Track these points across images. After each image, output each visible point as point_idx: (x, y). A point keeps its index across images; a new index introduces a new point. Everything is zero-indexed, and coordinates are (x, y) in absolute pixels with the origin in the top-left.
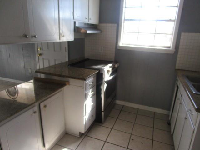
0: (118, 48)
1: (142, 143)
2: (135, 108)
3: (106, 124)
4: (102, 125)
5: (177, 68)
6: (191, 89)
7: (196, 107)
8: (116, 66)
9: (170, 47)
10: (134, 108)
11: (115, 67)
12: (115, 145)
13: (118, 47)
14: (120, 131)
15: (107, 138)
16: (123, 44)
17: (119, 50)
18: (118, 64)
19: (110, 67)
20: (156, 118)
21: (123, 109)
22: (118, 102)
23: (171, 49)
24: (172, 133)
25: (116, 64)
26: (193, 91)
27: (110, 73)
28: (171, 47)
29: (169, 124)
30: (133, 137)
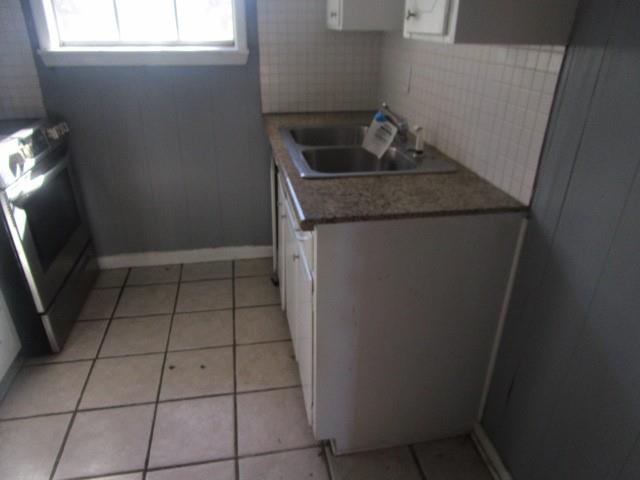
0: (48, 63)
1: (203, 367)
2: (172, 266)
3: (72, 351)
4: (55, 360)
5: (266, 109)
6: (296, 164)
7: (302, 217)
8: (54, 133)
9: (232, 44)
10: (168, 268)
11: (51, 140)
12: (113, 407)
13: (44, 59)
14: (127, 356)
15: (78, 396)
16: (63, 44)
17: (53, 69)
18: (61, 125)
19: (23, 142)
20: (240, 277)
21: (128, 281)
22: (108, 262)
23: (236, 48)
24: (283, 307)
25: (51, 127)
26: (300, 169)
27: (30, 162)
28: (236, 43)
29: (276, 283)
30: (171, 359)
